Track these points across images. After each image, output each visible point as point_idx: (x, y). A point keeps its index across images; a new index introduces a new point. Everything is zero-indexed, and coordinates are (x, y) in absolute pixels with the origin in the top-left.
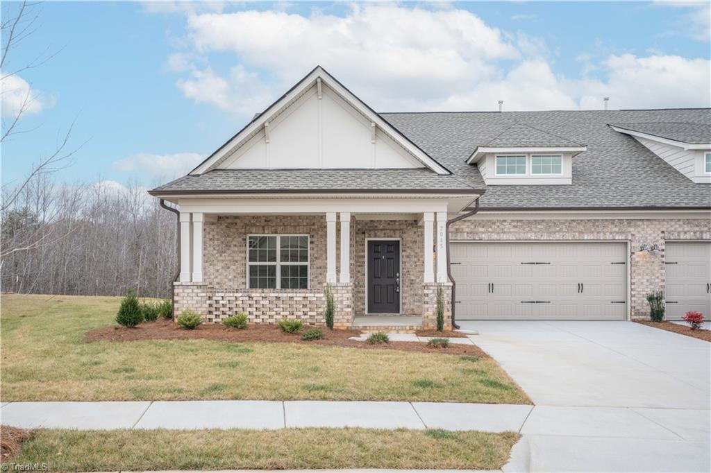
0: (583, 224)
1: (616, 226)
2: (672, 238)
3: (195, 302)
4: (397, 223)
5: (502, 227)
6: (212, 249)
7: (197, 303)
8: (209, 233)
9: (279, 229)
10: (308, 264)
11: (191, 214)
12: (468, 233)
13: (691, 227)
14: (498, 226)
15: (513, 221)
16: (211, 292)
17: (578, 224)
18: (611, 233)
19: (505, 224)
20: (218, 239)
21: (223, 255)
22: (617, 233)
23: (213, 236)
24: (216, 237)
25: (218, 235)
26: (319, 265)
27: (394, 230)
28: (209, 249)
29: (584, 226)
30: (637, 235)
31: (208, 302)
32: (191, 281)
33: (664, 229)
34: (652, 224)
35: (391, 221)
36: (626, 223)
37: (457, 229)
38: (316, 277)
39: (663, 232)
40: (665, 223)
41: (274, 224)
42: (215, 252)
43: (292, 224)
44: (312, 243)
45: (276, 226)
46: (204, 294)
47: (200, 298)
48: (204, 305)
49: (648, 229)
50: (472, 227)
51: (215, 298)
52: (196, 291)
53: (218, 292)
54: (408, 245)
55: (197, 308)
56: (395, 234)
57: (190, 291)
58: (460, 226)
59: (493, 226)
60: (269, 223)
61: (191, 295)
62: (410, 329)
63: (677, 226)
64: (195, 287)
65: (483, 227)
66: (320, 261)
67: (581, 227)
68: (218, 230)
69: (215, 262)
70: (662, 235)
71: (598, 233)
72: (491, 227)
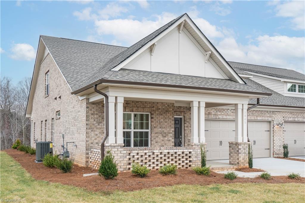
0: (258, 112)
1: (269, 114)
2: (286, 120)
3: (119, 157)
4: (182, 108)
5: (227, 112)
6: (93, 120)
7: (121, 158)
8: (91, 110)
9: (134, 109)
10: (149, 130)
11: (116, 97)
12: (214, 115)
13: (292, 115)
14: (226, 112)
15: (232, 109)
16: (130, 150)
17: (256, 112)
18: (267, 117)
19: (229, 111)
20: (97, 114)
21: (100, 124)
22: (269, 117)
23: (94, 112)
24: (96, 112)
25: (97, 111)
26: (156, 131)
27: (181, 112)
28: (91, 120)
29: (258, 113)
30: (275, 118)
31: (128, 157)
32: (116, 143)
33: (284, 116)
34: (280, 113)
35: (179, 107)
36: (272, 112)
37: (209, 113)
38: (155, 139)
39: (283, 117)
40: (284, 113)
41: (131, 106)
42: (95, 122)
43: (141, 106)
44: (152, 118)
45: (133, 107)
46: (125, 152)
47: (122, 155)
48: (125, 159)
49: (279, 116)
50: (215, 112)
51: (132, 154)
52: (120, 150)
53: (134, 150)
54: (187, 121)
55: (120, 161)
56: (181, 114)
57: (116, 150)
58: (210, 111)
59: (224, 112)
60: (129, 105)
61: (116, 152)
62: (233, 168)
63: (288, 115)
64: (119, 147)
65: (220, 112)
66: (157, 129)
67: (257, 114)
68: (97, 108)
69: (95, 129)
70: (283, 118)
71: (263, 117)
72: (223, 112)
